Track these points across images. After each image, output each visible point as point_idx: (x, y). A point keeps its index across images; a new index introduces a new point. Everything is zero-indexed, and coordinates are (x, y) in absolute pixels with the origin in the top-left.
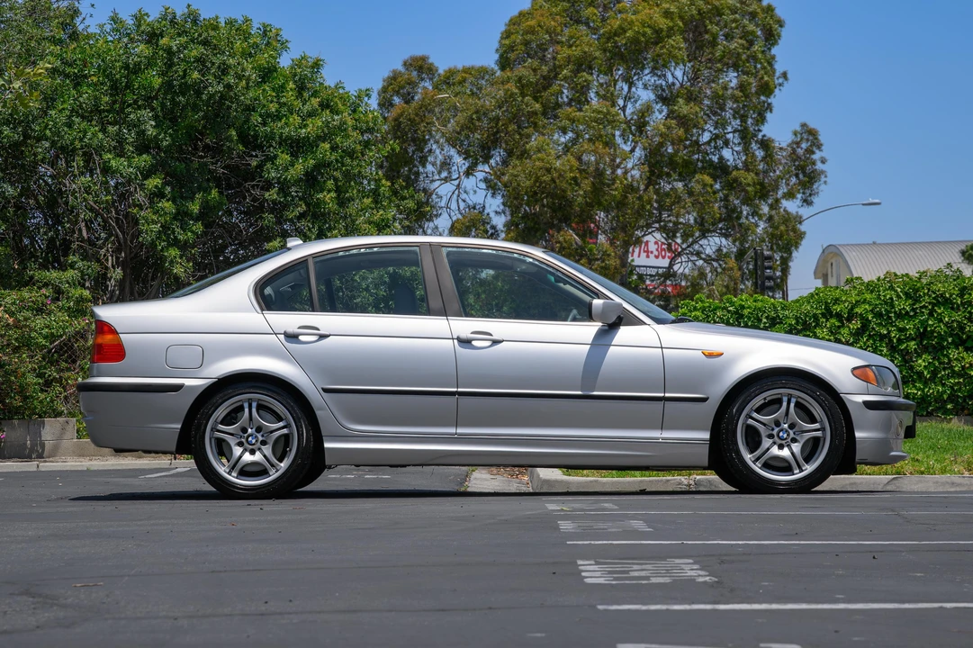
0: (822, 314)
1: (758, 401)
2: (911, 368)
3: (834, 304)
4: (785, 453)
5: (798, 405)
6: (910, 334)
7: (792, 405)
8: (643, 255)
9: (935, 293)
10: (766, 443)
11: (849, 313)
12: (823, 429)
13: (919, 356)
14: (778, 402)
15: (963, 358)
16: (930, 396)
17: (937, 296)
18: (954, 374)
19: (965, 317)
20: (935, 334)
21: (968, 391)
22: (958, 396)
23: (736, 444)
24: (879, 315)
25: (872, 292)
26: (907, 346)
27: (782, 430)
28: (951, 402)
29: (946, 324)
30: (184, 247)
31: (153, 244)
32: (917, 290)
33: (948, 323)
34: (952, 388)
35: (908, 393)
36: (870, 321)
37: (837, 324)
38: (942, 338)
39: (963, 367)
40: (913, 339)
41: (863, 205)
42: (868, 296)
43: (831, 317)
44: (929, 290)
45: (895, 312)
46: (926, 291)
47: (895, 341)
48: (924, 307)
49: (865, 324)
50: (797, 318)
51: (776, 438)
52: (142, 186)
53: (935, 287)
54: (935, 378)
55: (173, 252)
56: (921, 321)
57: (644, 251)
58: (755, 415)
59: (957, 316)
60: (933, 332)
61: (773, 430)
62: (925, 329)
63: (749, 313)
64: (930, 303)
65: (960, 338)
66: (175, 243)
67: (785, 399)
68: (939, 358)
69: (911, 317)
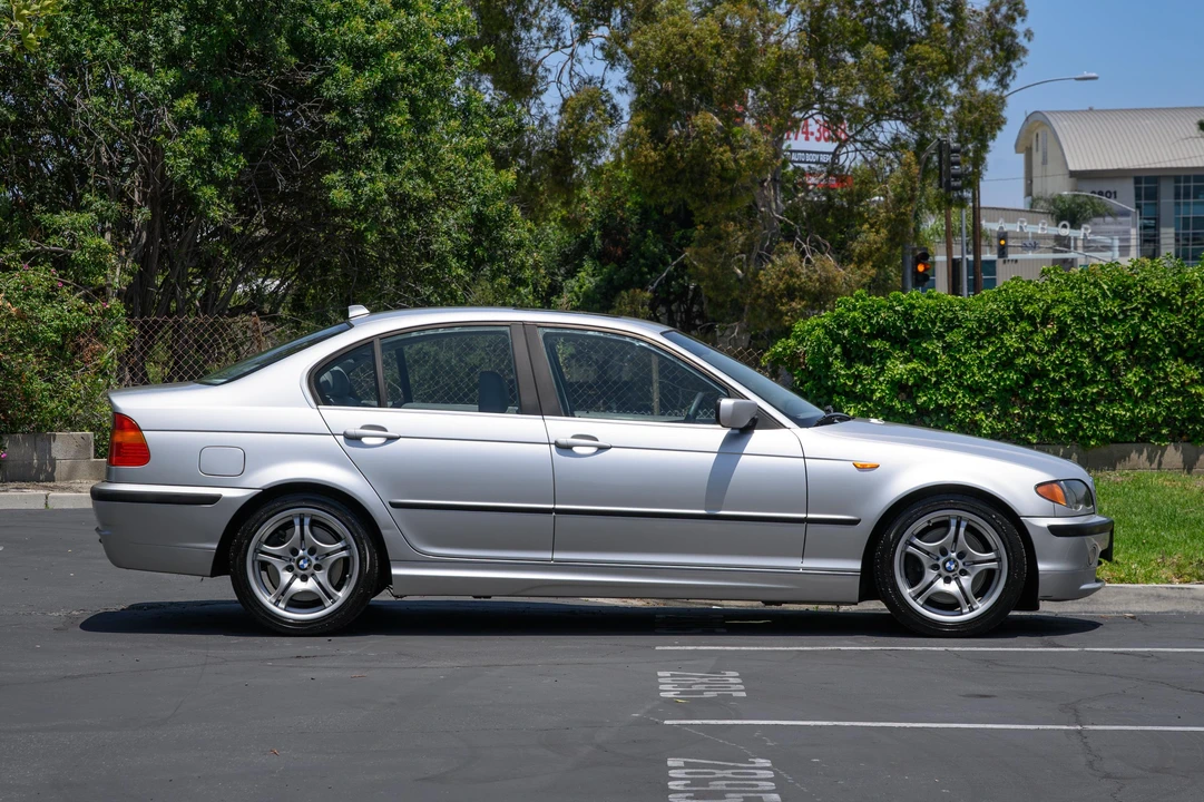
0: (1013, 317)
1: (921, 524)
2: (1119, 384)
3: (1026, 304)
4: (953, 588)
5: (969, 529)
6: (1118, 342)
7: (962, 530)
8: (801, 136)
9: (1149, 291)
10: (930, 575)
11: (1043, 315)
12: (998, 559)
13: (1128, 369)
14: (945, 524)
15: (1182, 372)
16: (1140, 418)
17: (1153, 295)
18: (1171, 392)
19: (1186, 321)
20: (1149, 343)
21: (1189, 412)
22: (1176, 419)
23: (893, 576)
24: (1079, 318)
25: (1072, 288)
26: (1114, 357)
27: (949, 560)
28: (1167, 426)
29: (1162, 331)
32: (1129, 287)
33: (1165, 328)
34: (1168, 409)
35: (1114, 415)
36: (1070, 326)
37: (1029, 329)
38: (1157, 347)
39: (1183, 384)
40: (1122, 348)
41: (1077, 79)
42: (1067, 294)
43: (1022, 320)
44: (1142, 287)
45: (1100, 315)
46: (1139, 289)
47: (1098, 349)
48: (1136, 309)
49: (1063, 330)
50: (980, 321)
51: (941, 569)
53: (1150, 284)
54: (1147, 396)
56: (1131, 326)
57: (803, 133)
58: (917, 541)
59: (1176, 320)
60: (1145, 339)
61: (938, 559)
62: (1137, 337)
63: (920, 314)
64: (1143, 304)
65: (1180, 348)
67: (954, 522)
68: (1153, 373)
69: (1120, 320)
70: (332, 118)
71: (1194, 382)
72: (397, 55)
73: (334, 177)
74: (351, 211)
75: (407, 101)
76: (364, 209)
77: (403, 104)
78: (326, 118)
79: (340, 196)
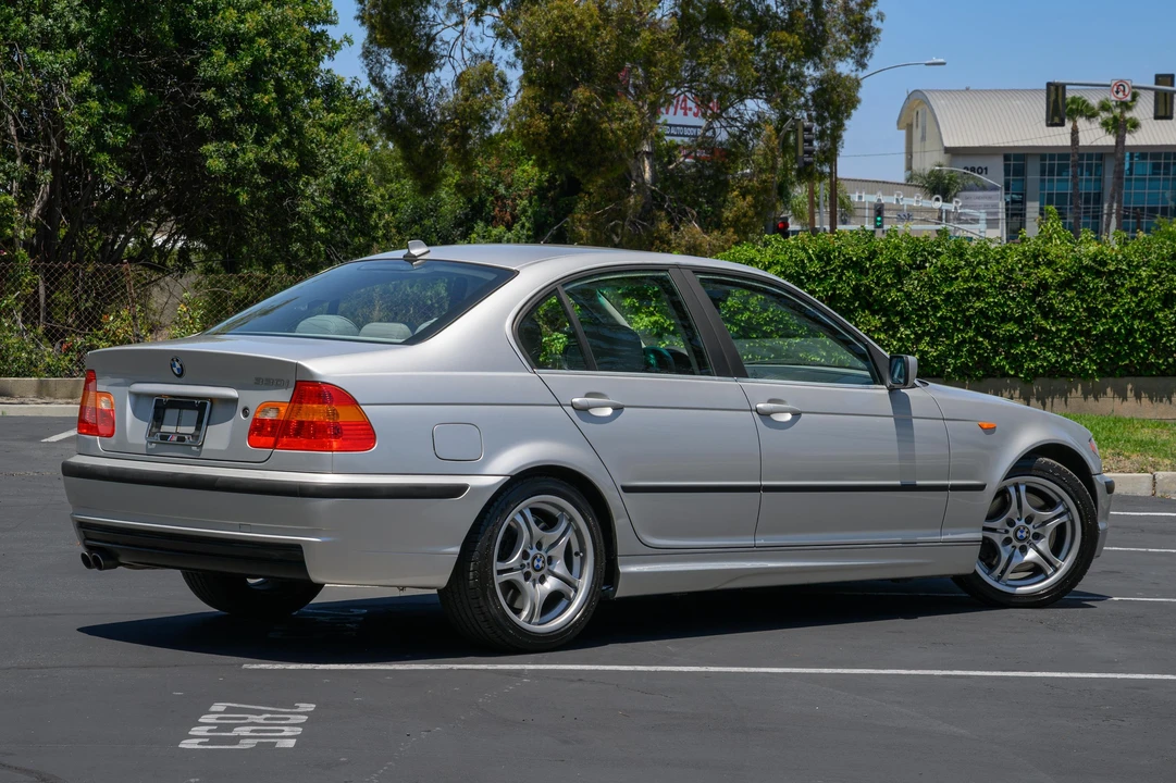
9: (844, 256)
15: (868, 321)
17: (847, 260)
19: (872, 280)
29: (853, 288)
30: (113, 151)
31: (80, 146)
32: (828, 253)
33: (855, 286)
38: (849, 301)
39: (869, 331)
44: (839, 252)
45: (807, 276)
46: (837, 254)
48: (834, 270)
52: (68, 86)
53: (845, 251)
55: (104, 158)
56: (830, 284)
59: (865, 280)
60: (842, 296)
62: (836, 293)
64: (839, 266)
65: (868, 302)
66: (103, 147)
69: (822, 279)
70: (209, 95)
71: (878, 330)
72: (263, 41)
73: (210, 147)
74: (225, 177)
75: (272, 82)
76: (237, 177)
77: (270, 86)
78: (203, 95)
79: (216, 164)
